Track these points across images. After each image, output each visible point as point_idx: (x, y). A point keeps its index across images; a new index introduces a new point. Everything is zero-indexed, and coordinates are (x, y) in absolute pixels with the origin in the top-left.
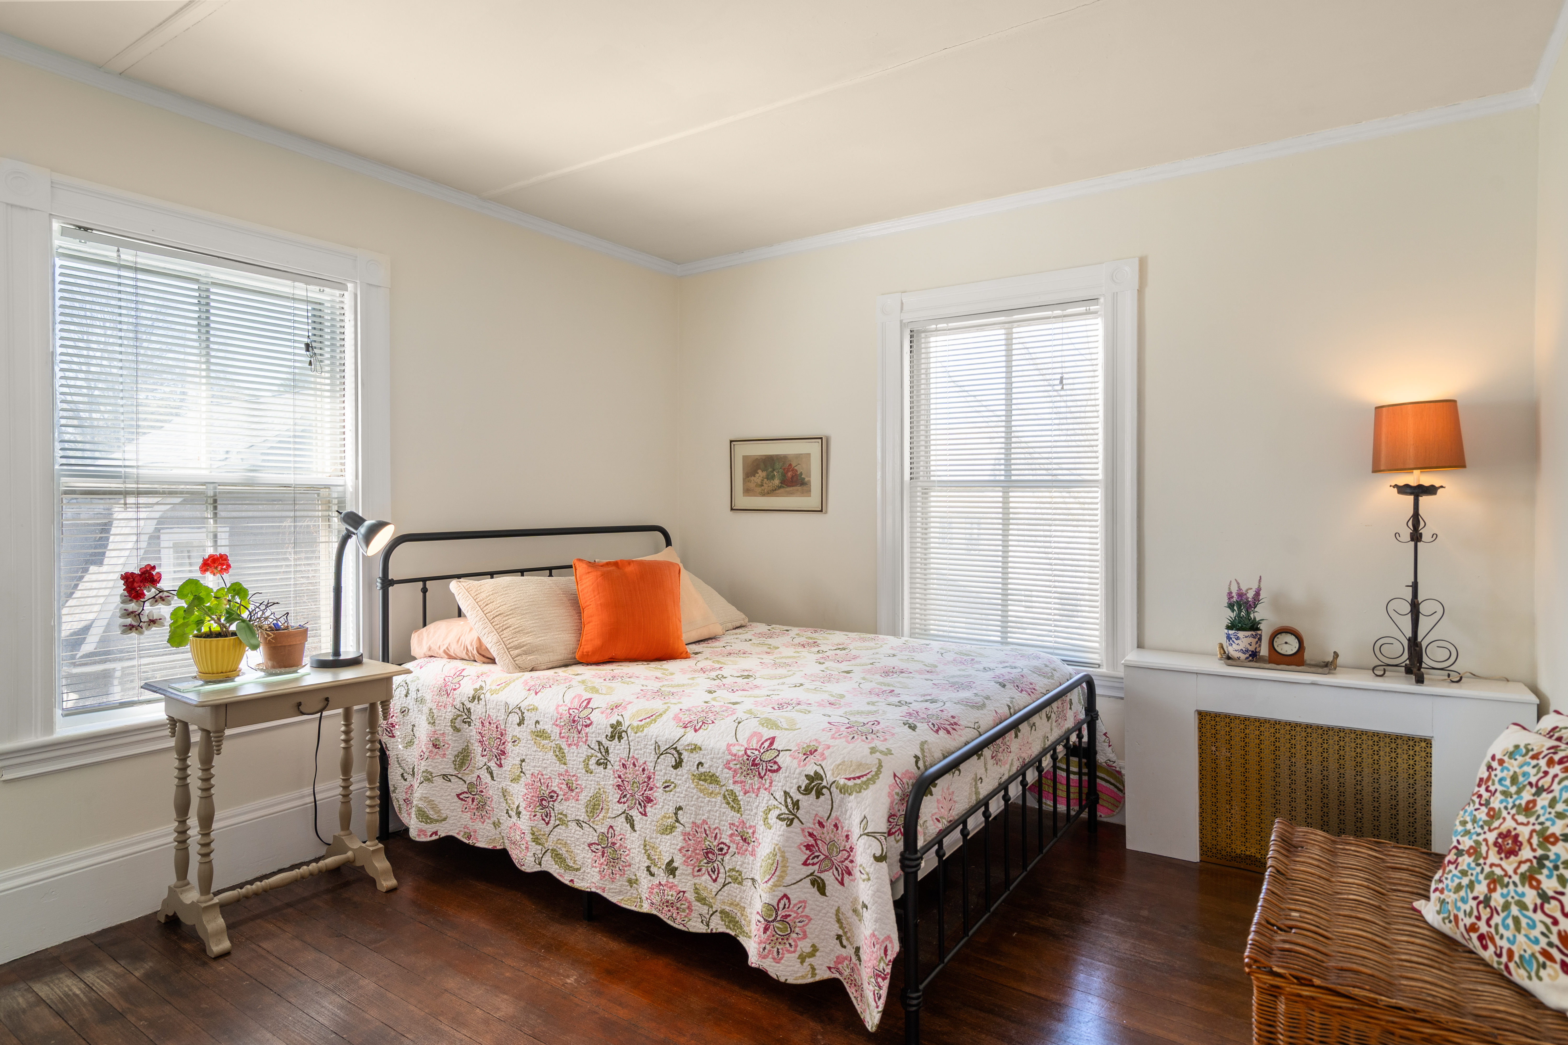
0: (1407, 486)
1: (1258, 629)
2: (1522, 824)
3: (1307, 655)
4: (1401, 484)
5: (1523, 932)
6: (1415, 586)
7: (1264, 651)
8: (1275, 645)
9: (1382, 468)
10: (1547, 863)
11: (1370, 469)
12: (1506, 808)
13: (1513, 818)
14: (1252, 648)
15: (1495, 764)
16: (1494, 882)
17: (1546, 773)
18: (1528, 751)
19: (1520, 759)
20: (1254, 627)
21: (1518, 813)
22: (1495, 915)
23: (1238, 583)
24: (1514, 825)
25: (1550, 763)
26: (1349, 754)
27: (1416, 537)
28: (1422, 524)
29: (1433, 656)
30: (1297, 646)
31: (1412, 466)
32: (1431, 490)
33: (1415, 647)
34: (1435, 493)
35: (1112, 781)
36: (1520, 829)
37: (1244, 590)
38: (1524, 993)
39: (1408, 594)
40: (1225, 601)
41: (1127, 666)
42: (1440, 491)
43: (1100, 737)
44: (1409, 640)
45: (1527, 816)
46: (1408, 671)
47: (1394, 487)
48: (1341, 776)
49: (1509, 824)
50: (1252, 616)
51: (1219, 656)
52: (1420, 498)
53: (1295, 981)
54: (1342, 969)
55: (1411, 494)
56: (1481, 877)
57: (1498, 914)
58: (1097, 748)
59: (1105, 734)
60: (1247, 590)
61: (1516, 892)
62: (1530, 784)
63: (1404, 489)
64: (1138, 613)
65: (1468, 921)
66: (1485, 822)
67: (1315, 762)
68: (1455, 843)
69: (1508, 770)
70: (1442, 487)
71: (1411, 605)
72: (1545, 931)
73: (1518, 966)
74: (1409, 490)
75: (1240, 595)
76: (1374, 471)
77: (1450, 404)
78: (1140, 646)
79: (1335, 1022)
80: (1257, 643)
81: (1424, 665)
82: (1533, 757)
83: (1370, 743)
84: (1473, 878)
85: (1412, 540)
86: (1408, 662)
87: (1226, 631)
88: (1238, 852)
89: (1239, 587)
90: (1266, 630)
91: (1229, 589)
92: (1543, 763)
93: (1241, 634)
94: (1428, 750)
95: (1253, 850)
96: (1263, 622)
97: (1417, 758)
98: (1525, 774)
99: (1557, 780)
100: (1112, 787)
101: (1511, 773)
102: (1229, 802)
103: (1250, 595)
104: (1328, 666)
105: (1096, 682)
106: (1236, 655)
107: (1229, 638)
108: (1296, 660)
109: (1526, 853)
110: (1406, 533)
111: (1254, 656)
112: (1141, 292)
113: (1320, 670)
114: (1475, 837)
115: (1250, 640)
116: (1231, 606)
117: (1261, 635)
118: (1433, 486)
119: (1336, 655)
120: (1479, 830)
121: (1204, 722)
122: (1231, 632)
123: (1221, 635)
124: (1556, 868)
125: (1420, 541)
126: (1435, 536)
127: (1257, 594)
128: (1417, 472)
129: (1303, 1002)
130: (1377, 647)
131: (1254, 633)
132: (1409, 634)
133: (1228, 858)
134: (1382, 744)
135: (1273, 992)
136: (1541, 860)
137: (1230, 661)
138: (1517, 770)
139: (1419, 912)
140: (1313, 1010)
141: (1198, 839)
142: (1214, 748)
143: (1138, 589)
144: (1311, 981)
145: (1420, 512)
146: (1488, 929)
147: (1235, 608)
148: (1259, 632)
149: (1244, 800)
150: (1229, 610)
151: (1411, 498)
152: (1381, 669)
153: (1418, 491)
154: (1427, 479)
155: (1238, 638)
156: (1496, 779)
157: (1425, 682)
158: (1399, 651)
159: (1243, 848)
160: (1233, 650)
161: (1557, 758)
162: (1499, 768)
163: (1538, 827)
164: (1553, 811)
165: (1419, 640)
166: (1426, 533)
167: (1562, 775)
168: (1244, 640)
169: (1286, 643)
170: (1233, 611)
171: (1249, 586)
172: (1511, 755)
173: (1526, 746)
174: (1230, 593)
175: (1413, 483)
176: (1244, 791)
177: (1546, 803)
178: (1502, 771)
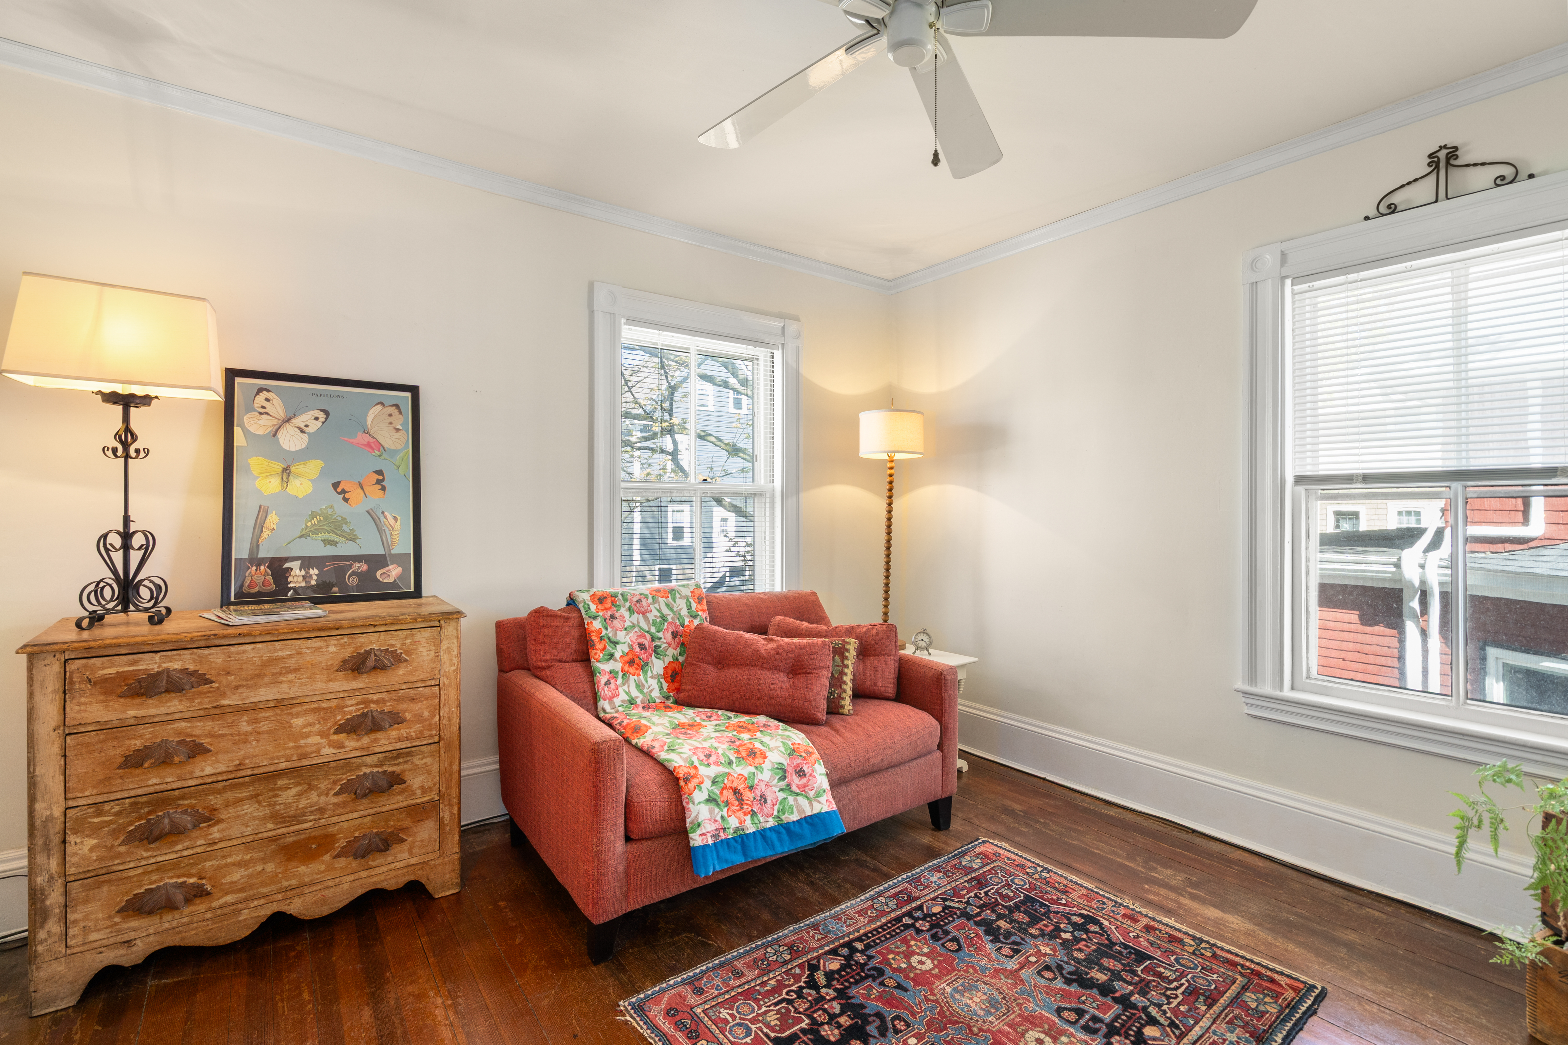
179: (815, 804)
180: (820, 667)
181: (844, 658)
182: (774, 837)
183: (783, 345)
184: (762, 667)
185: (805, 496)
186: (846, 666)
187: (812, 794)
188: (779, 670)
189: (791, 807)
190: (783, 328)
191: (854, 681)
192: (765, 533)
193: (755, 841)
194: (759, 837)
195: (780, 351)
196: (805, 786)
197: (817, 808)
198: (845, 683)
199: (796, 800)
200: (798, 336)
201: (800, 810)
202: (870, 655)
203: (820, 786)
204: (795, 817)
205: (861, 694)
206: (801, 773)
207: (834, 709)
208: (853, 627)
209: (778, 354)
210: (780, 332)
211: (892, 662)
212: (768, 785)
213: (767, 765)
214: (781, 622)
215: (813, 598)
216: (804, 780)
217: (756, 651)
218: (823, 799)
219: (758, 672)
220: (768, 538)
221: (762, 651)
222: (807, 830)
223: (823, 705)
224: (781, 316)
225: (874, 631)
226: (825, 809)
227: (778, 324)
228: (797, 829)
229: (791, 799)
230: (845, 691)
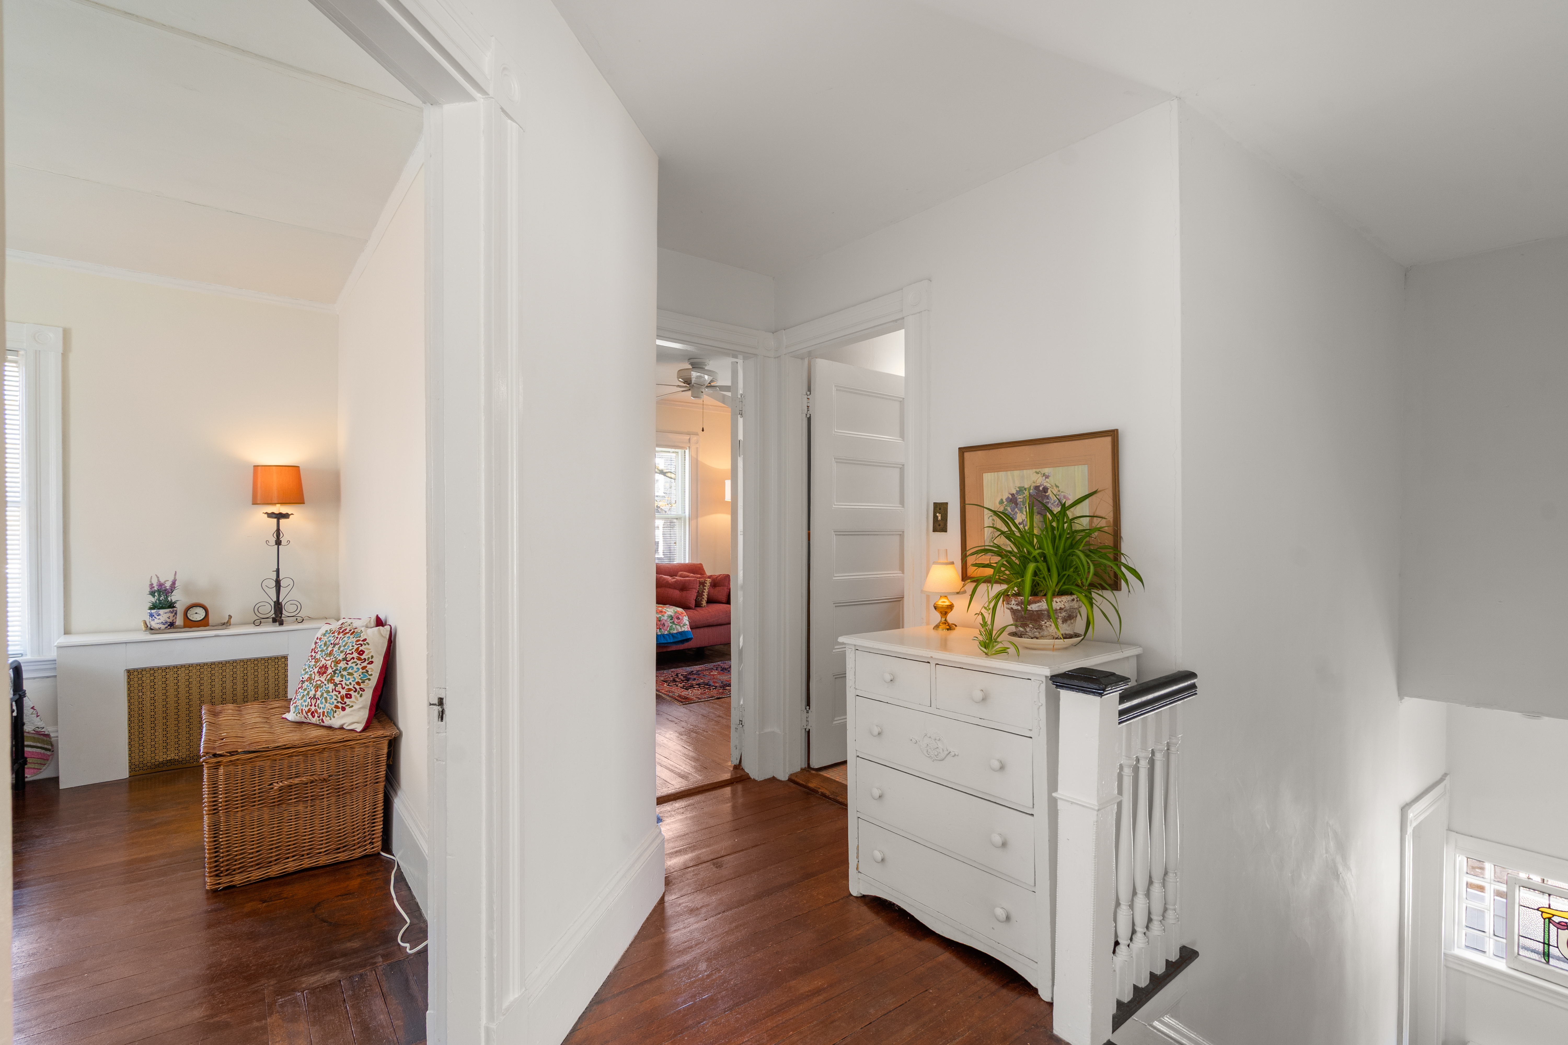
0: (273, 513)
1: (174, 607)
2: (328, 660)
3: (212, 619)
4: (270, 512)
5: (328, 702)
6: (278, 571)
7: (179, 621)
8: (188, 615)
9: (258, 502)
10: (337, 672)
11: (251, 502)
12: (322, 656)
13: (325, 659)
14: (170, 620)
15: (318, 641)
16: (317, 687)
17: (337, 638)
18: (331, 631)
19: (327, 635)
20: (171, 605)
21: (327, 657)
22: (318, 700)
23: (158, 577)
24: (325, 662)
25: (339, 633)
26: (239, 675)
27: (278, 543)
28: (281, 535)
29: (288, 610)
30: (204, 614)
31: (276, 502)
32: (286, 516)
33: (278, 607)
34: (289, 518)
35: (39, 745)
36: (327, 662)
37: (162, 581)
38: (330, 728)
39: (274, 576)
40: (148, 590)
41: (60, 647)
42: (291, 516)
43: (27, 711)
44: (275, 602)
45: (330, 657)
46: (274, 620)
47: (265, 514)
48: (235, 690)
49: (324, 662)
50: (169, 599)
51: (144, 629)
52: (280, 520)
53: (229, 754)
54: (251, 744)
55: (275, 518)
56: (312, 688)
57: (319, 699)
58: (25, 721)
59: (33, 708)
60: (165, 582)
61: (325, 687)
62: (331, 644)
63: (271, 515)
64: (64, 607)
65: (307, 709)
66: (314, 665)
67: (217, 686)
68: (301, 679)
69: (323, 641)
70: (292, 514)
71: (276, 581)
72: (336, 698)
73: (327, 717)
74: (274, 516)
75: (160, 585)
76: (253, 504)
77: (296, 469)
78: (67, 632)
79: (248, 767)
80: (174, 616)
81: (283, 616)
82: (332, 634)
83: (253, 665)
84: (309, 690)
85: (276, 544)
86: (274, 616)
87: (149, 611)
88: (161, 760)
89: (158, 580)
90: (180, 607)
91: (151, 581)
92: (336, 634)
93: (161, 611)
94: (286, 662)
95: (173, 755)
96: (178, 602)
97: (279, 669)
98: (329, 641)
99: (341, 639)
100: (39, 750)
101: (324, 642)
102: (153, 728)
103: (168, 585)
104: (226, 624)
105: (23, 668)
106: (157, 626)
107: (151, 615)
108: (204, 623)
109: (330, 671)
110: (273, 540)
111: (172, 625)
112: (65, 355)
113: (220, 627)
114: (309, 673)
115: (168, 615)
116: (152, 593)
117: (176, 611)
118: (287, 513)
119: (230, 617)
120: (311, 669)
121: (132, 677)
122: (153, 611)
123: (144, 614)
124: (340, 672)
125: (281, 545)
126: (289, 542)
127: (174, 583)
128: (278, 505)
129: (232, 764)
130: (256, 610)
131: (171, 610)
132: (275, 599)
133: (153, 767)
134: (259, 665)
135: (217, 766)
136: (334, 672)
137: (152, 631)
138: (326, 640)
139: (286, 718)
140: (238, 766)
141: (127, 761)
142: (140, 694)
143: (65, 588)
144: (237, 751)
145: (280, 529)
146: (315, 708)
147: (156, 594)
148: (175, 609)
149: (165, 724)
150: (151, 596)
151: (275, 520)
152: (257, 623)
153: (280, 516)
154: (284, 509)
155: (159, 615)
156: (318, 647)
157: (284, 625)
158: (268, 610)
159: (165, 756)
160: (154, 624)
161: (341, 631)
162: (319, 642)
163: (334, 659)
164: (339, 651)
165: (280, 601)
166: (284, 540)
167: (343, 637)
168: (164, 615)
169: (196, 613)
170: (154, 596)
171: (167, 579)
172: (324, 635)
173: (330, 630)
174: (151, 585)
175: (277, 512)
176: (165, 718)
177: (337, 649)
178: (321, 642)
179: (682, 628)
180: (692, 588)
181: (704, 586)
182: (667, 637)
183: (689, 447)
184: (670, 588)
185: (700, 520)
186: (705, 589)
187: (682, 625)
188: (676, 589)
189: (674, 628)
190: (690, 439)
191: (708, 595)
192: (681, 537)
193: (661, 637)
194: (662, 636)
195: (688, 450)
196: (679, 622)
197: (683, 629)
198: (704, 595)
199: (676, 626)
200: (697, 442)
201: (677, 629)
202: (717, 586)
203: (685, 623)
204: (675, 632)
205: (710, 601)
206: (678, 618)
207: (698, 605)
208: (711, 576)
209: (687, 451)
210: (688, 441)
211: (726, 589)
212: (666, 621)
213: (666, 615)
214: (682, 574)
215: (700, 566)
216: (679, 621)
217: (667, 582)
218: (686, 627)
219: (668, 589)
220: (682, 539)
221: (670, 582)
222: (679, 636)
223: (693, 602)
224: (689, 434)
225: (720, 577)
226: (686, 630)
227: (687, 437)
228: (676, 635)
229: (674, 626)
230: (703, 598)
